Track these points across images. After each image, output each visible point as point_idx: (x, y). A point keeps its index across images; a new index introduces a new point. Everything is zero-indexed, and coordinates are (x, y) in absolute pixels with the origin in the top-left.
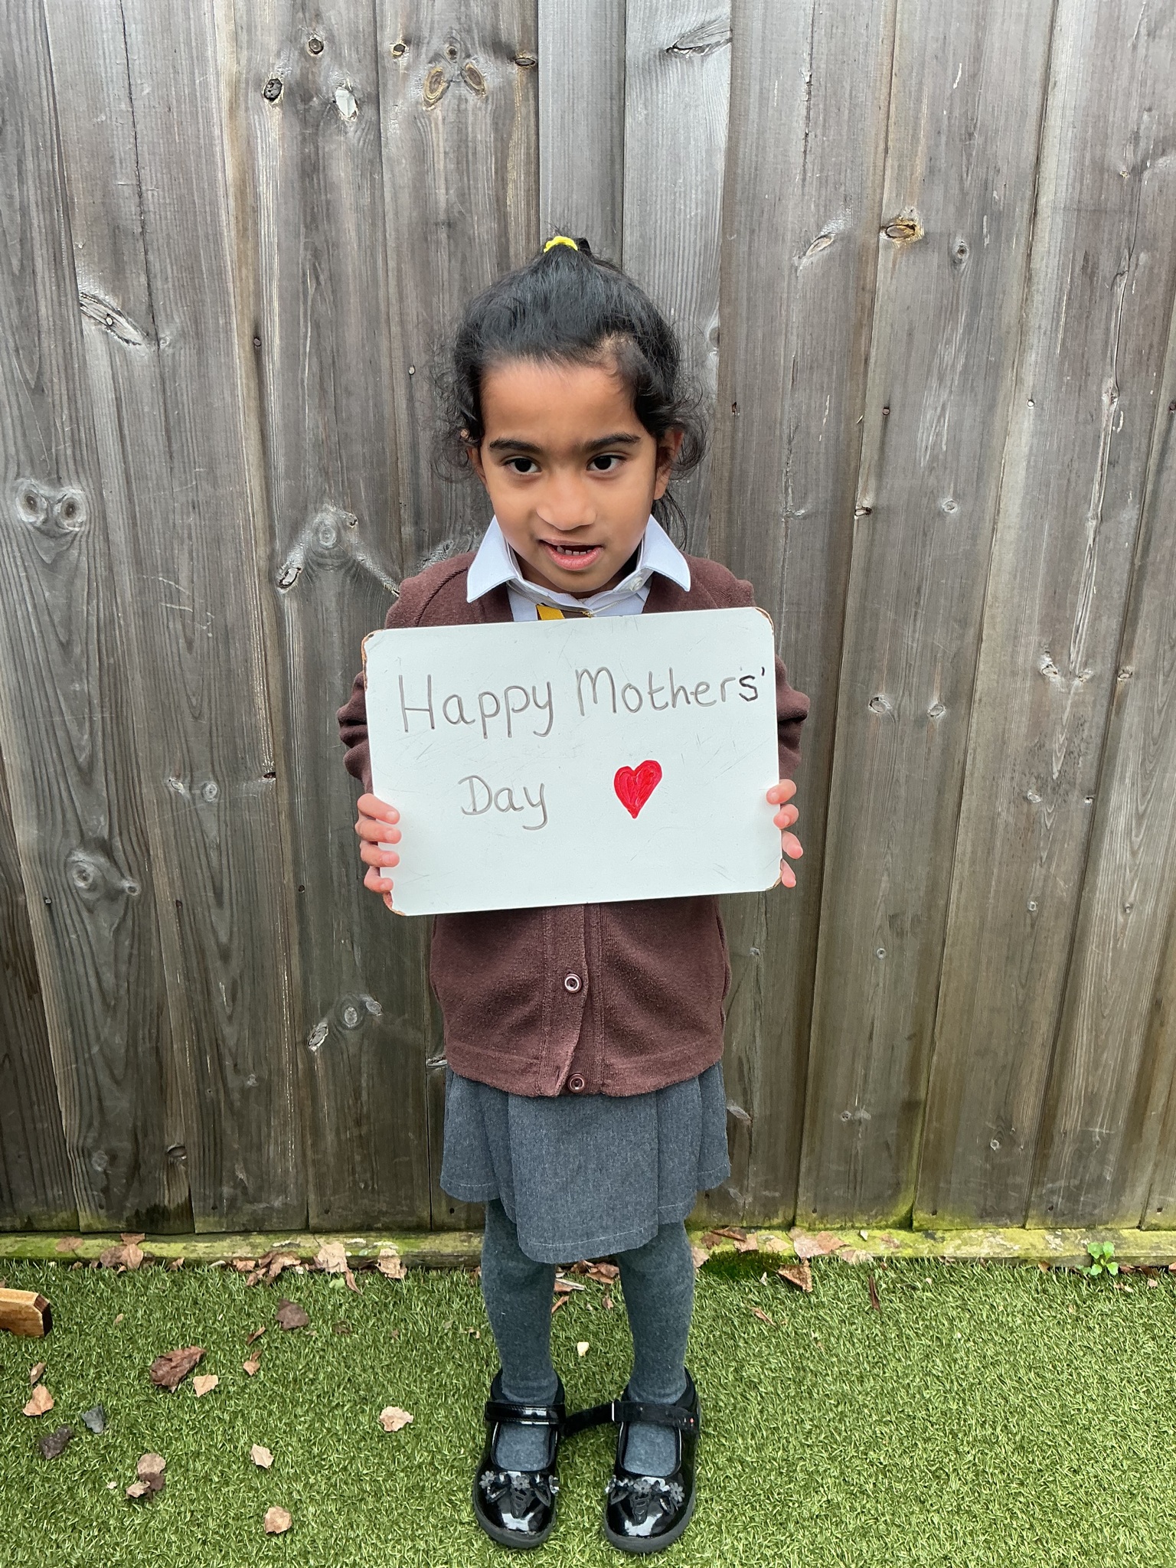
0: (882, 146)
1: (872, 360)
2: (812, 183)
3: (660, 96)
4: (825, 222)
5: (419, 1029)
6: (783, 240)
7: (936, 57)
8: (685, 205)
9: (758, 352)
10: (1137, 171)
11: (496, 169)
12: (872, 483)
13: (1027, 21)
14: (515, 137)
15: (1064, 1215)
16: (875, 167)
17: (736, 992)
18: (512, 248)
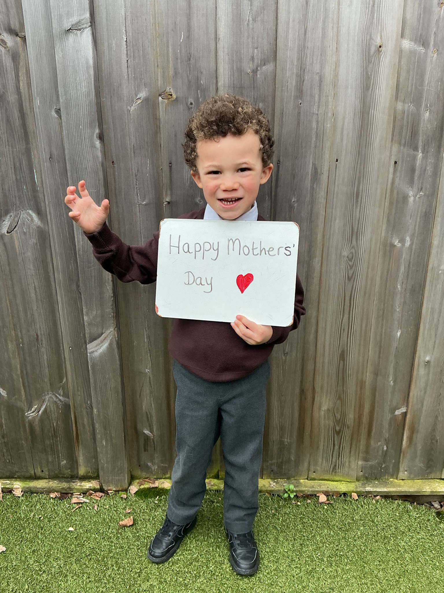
0: (156, 65)
1: (162, 146)
2: (131, 79)
3: (67, 48)
4: (138, 93)
5: (21, 401)
6: (124, 101)
7: (173, 30)
8: (81, 88)
9: (120, 143)
10: (255, 71)
11: (15, 76)
12: (169, 192)
13: (207, 16)
14: (21, 64)
15: (277, 473)
16: (155, 72)
17: (142, 386)
18: (24, 104)
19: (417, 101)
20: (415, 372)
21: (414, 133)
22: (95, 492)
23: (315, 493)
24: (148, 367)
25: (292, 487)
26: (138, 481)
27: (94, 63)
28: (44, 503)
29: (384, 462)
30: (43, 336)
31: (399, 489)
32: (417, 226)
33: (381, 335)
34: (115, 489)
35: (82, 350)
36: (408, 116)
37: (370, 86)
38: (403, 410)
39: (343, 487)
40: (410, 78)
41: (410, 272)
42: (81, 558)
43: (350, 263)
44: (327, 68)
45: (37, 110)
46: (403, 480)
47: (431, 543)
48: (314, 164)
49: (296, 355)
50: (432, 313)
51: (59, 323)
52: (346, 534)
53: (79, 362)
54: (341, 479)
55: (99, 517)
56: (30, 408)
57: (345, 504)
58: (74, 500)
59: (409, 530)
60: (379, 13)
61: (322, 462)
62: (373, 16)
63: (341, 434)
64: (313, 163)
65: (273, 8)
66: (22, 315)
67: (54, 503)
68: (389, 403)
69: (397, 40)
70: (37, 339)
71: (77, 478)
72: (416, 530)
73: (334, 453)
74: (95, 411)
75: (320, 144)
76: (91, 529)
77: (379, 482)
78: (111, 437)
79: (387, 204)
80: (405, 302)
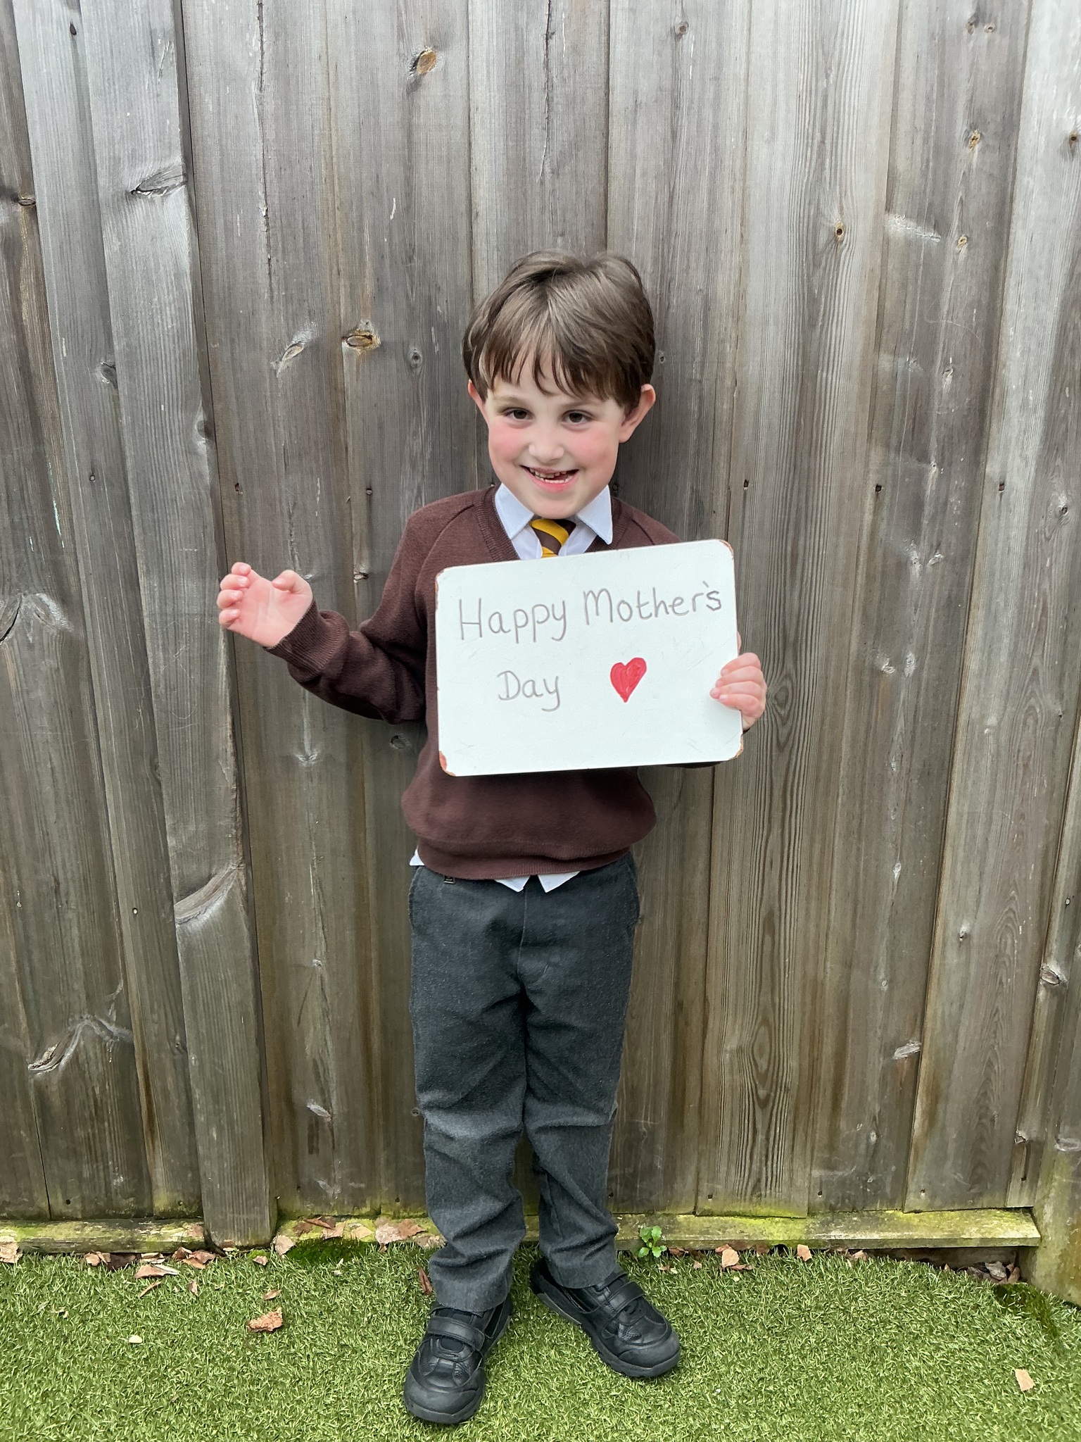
0: (335, 271)
1: (350, 449)
2: (279, 300)
3: (130, 230)
4: (295, 333)
5: (18, 1037)
6: (261, 349)
7: (372, 193)
8: (162, 320)
9: (252, 441)
11: (11, 290)
12: (366, 553)
13: (449, 161)
14: (24, 264)
15: (623, 1201)
16: (332, 286)
17: (305, 999)
18: (31, 356)
19: (925, 349)
20: (936, 960)
21: (919, 423)
22: (193, 1251)
23: (713, 1247)
24: (318, 954)
25: (656, 1232)
26: (294, 1223)
27: (193, 265)
28: (70, 1279)
29: (873, 1170)
30: (71, 883)
31: (907, 1234)
32: (931, 629)
33: (858, 874)
34: (240, 1244)
35: (163, 915)
36: (904, 383)
37: (817, 320)
38: (913, 1048)
39: (776, 1232)
40: (909, 301)
41: (918, 731)
42: (159, 1410)
43: (782, 713)
44: (720, 279)
45: (60, 368)
46: (916, 1212)
47: (981, 1361)
48: (695, 492)
49: (664, 924)
50: (971, 823)
51: (109, 853)
52: (782, 1342)
53: (156, 944)
54: (773, 1211)
55: (201, 1309)
56: (38, 1053)
57: (782, 1271)
58: (143, 1270)
59: (931, 1330)
60: (836, 156)
61: (728, 1173)
62: (823, 164)
63: (771, 1104)
64: (692, 488)
65: (598, 145)
66: (21, 833)
67: (96, 1276)
68: (879, 1032)
69: (876, 217)
70: (57, 891)
71: (150, 1215)
72: (947, 1329)
73: (756, 1149)
74: (192, 1058)
75: (707, 447)
76: (184, 1338)
77: (860, 1217)
78: (231, 1123)
79: (861, 580)
80: (908, 801)
